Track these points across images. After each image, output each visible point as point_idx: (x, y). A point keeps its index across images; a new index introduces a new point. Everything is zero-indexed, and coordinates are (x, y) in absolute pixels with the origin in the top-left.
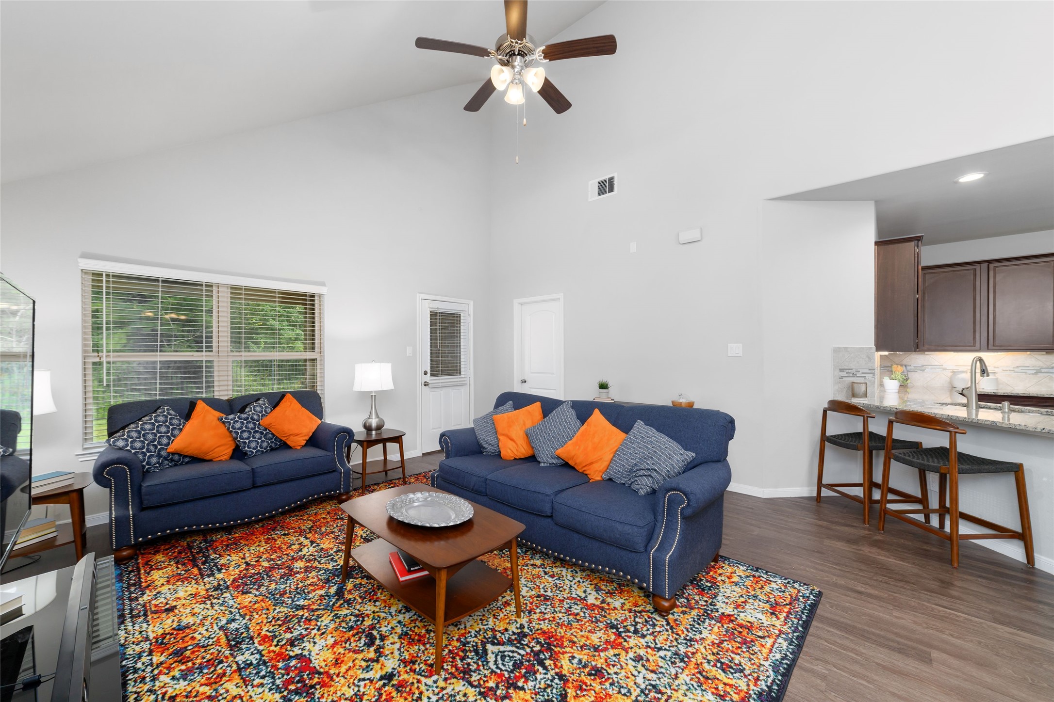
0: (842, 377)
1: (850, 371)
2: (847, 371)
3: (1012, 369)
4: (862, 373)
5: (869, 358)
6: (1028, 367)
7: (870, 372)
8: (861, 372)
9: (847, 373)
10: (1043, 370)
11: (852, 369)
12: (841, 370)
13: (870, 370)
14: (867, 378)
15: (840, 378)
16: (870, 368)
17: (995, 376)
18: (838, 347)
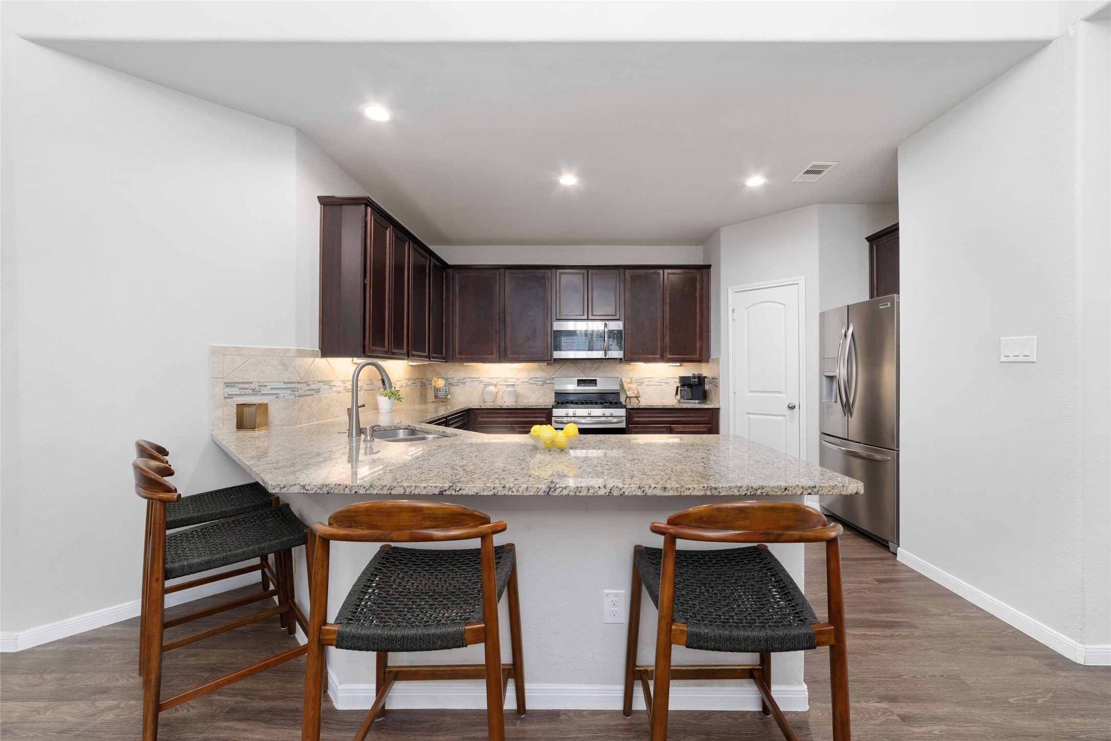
0: (230, 396)
1: (246, 386)
2: (242, 386)
3: (527, 380)
4: (271, 388)
5: (284, 365)
6: (538, 378)
7: (286, 386)
8: (269, 387)
9: (241, 389)
10: (548, 381)
11: (251, 383)
12: (228, 385)
13: (285, 383)
14: (282, 396)
15: (225, 398)
16: (287, 381)
17: (514, 388)
18: (222, 347)
